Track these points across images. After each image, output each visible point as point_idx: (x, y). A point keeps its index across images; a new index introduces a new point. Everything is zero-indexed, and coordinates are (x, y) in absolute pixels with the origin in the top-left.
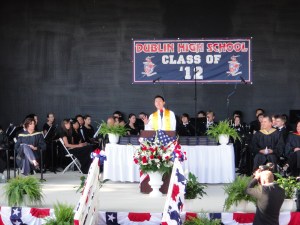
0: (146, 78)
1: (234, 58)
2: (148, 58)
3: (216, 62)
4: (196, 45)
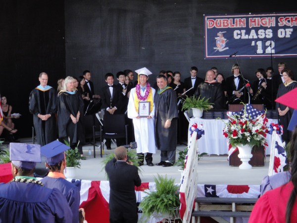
0: (218, 53)
2: (220, 34)
3: (288, 36)
4: (267, 20)
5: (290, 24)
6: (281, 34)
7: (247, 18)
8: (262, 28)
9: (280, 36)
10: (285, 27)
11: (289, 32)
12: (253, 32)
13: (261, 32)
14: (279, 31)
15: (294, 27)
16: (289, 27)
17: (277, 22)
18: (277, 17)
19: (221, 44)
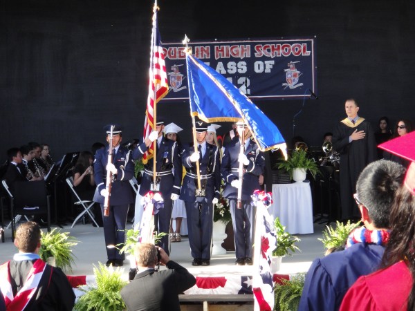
0: (172, 94)
1: (292, 64)
2: (174, 68)
3: (268, 71)
4: (239, 48)
5: (270, 55)
6: (259, 67)
7: (212, 46)
8: (232, 59)
9: (257, 70)
10: (264, 59)
11: (269, 65)
12: (220, 65)
13: (231, 64)
14: (256, 64)
15: (275, 59)
16: (269, 59)
17: (253, 52)
18: (253, 45)
19: (176, 81)
